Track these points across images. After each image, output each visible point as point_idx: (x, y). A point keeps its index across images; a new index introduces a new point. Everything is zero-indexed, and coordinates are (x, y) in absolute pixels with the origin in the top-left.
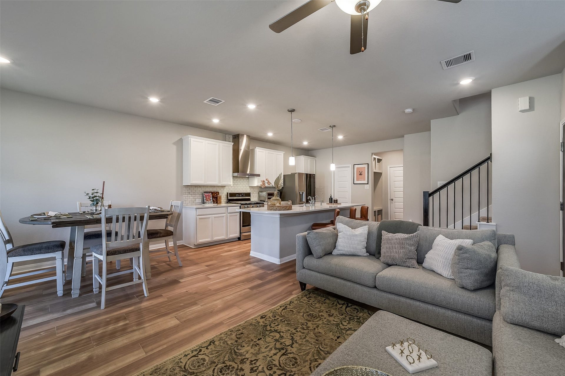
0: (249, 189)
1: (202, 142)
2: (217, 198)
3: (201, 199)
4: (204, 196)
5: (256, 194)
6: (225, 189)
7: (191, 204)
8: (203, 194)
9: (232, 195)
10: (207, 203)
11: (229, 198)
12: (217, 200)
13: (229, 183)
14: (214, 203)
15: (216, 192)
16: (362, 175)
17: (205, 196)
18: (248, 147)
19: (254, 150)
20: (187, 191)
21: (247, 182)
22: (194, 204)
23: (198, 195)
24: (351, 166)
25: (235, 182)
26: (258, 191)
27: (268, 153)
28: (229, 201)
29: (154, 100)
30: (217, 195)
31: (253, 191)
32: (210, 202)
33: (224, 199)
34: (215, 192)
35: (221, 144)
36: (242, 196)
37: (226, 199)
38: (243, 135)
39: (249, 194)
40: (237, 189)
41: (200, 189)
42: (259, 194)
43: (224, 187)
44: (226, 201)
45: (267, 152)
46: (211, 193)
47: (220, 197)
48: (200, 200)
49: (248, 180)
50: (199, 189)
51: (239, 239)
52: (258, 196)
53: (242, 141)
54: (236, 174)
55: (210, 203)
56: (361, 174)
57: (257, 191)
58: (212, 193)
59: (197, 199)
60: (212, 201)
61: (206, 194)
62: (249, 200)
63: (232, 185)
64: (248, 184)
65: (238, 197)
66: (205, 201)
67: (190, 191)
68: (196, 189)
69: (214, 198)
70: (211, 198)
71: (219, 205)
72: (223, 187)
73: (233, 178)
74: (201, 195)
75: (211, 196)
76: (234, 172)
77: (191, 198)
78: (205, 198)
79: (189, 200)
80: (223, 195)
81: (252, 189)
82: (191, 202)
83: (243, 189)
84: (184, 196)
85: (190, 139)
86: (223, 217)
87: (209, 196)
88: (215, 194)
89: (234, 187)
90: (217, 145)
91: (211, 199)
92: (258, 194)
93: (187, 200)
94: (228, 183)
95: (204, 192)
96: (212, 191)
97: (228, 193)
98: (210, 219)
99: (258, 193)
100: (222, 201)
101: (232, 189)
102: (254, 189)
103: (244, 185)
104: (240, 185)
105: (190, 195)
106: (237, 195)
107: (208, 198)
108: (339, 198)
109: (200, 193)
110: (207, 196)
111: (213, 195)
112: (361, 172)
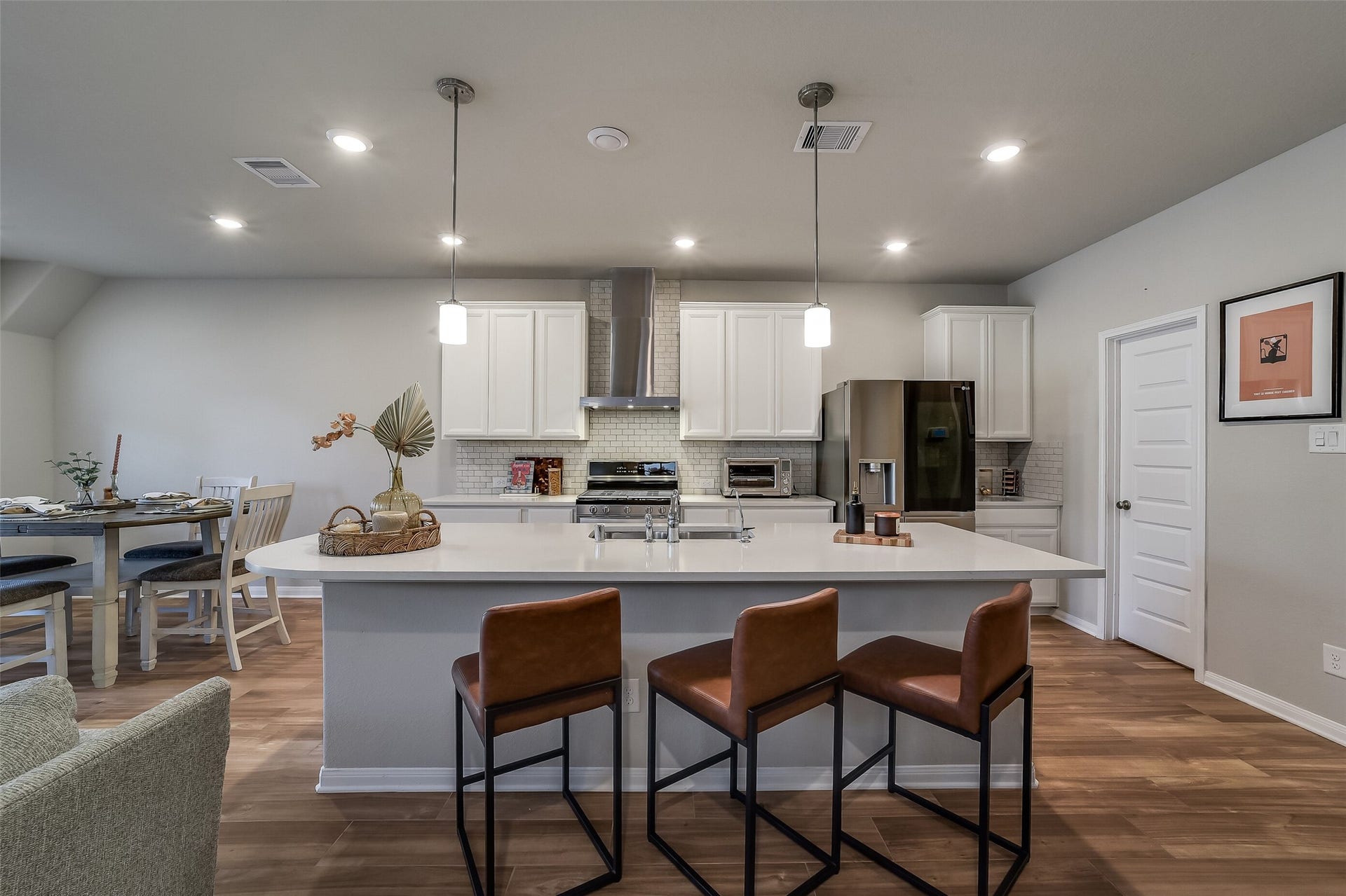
0: (681, 450)
1: (479, 315)
4: (511, 470)
6: (587, 450)
7: (477, 491)
8: (511, 465)
9: (609, 467)
10: (513, 491)
11: (597, 477)
13: (570, 432)
14: (536, 491)
15: (553, 459)
16: (1283, 358)
17: (515, 469)
20: (466, 455)
21: (672, 426)
22: (486, 491)
23: (503, 468)
24: (1204, 315)
25: (624, 426)
26: (720, 456)
27: (740, 317)
29: (229, 224)
30: (552, 467)
31: (683, 456)
32: (524, 487)
33: (578, 479)
34: (548, 459)
35: (541, 311)
40: (632, 450)
41: (505, 449)
42: (722, 465)
43: (585, 445)
46: (533, 463)
47: (564, 474)
48: (506, 481)
50: (502, 449)
52: (717, 473)
54: (595, 404)
55: (523, 491)
56: (1273, 352)
57: (715, 456)
58: (538, 461)
59: (495, 478)
60: (530, 484)
62: (672, 485)
64: (676, 433)
65: (624, 474)
67: (477, 455)
68: (489, 449)
69: (541, 477)
70: (531, 477)
71: (551, 499)
72: (578, 443)
74: (509, 467)
75: (532, 470)
77: (477, 473)
79: (471, 479)
80: (576, 468)
81: (692, 450)
82: (476, 485)
83: (655, 450)
84: (458, 468)
87: (523, 470)
88: (549, 463)
89: (619, 444)
90: (529, 317)
91: (528, 481)
92: (718, 469)
93: (465, 479)
94: (567, 431)
95: (517, 459)
96: (541, 456)
97: (594, 463)
99: (717, 462)
100: (566, 485)
101: (612, 450)
102: (703, 450)
103: (661, 438)
104: (643, 438)
105: (476, 468)
106: (621, 470)
107: (520, 475)
108: (1141, 498)
109: (503, 461)
110: (519, 469)
111: (541, 466)
112: (1274, 340)
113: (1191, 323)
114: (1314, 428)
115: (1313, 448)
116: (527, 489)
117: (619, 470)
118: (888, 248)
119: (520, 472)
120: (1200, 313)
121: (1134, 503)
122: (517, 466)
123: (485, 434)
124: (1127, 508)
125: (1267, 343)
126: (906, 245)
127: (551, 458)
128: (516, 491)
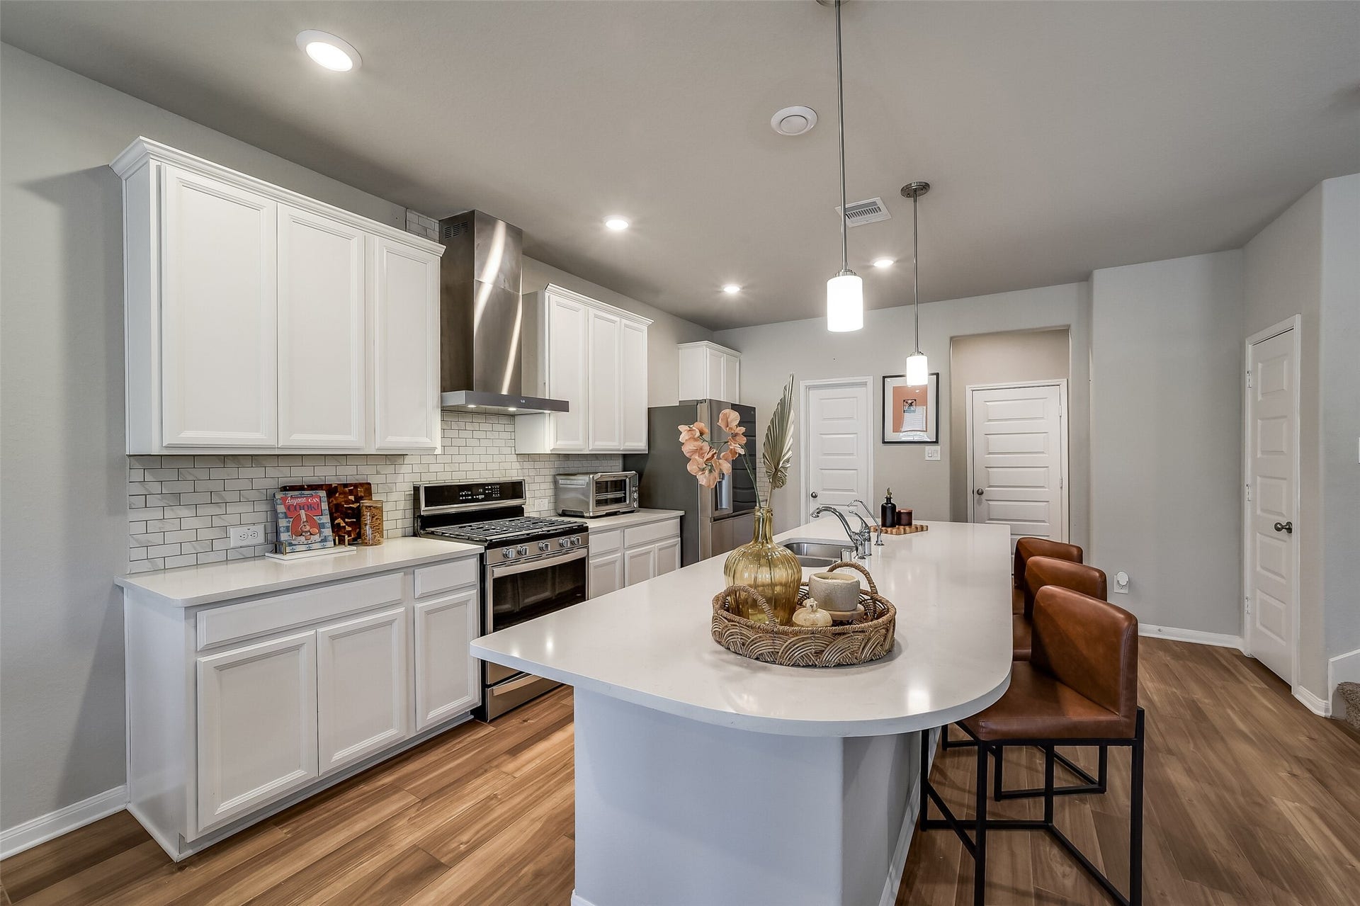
0: (516, 465)
1: (257, 208)
2: (357, 514)
3: (260, 529)
4: (281, 509)
5: (543, 486)
6: (405, 469)
7: (187, 559)
8: (272, 500)
9: (437, 494)
11: (425, 510)
12: (358, 525)
13: (424, 441)
14: (342, 542)
15: (356, 486)
17: (288, 508)
18: (511, 277)
19: (540, 296)
20: (156, 488)
21: (506, 435)
22: (212, 557)
23: (248, 508)
24: (872, 382)
25: (454, 434)
26: (553, 472)
27: (596, 316)
28: (424, 526)
30: (358, 499)
31: (532, 473)
32: (317, 538)
33: (399, 514)
34: (346, 485)
35: (377, 238)
36: (488, 498)
37: (409, 514)
38: (490, 222)
39: (515, 489)
40: (463, 467)
41: (256, 472)
42: (555, 482)
43: (400, 461)
44: (408, 522)
45: (592, 311)
46: (323, 494)
47: (377, 512)
48: (257, 535)
49: (509, 428)
51: (479, 715)
52: (550, 492)
53: (487, 248)
54: (456, 398)
55: (318, 546)
56: (909, 406)
57: (548, 471)
58: (331, 491)
59: (232, 531)
60: (328, 532)
61: (289, 501)
62: (517, 512)
63: (439, 451)
64: (511, 443)
65: (468, 500)
66: (284, 537)
67: (185, 487)
69: (345, 515)
70: (326, 519)
71: (370, 557)
72: (393, 458)
73: (442, 416)
74: (263, 506)
75: (325, 506)
76: (448, 384)
77: (188, 522)
78: (283, 523)
79: (173, 537)
80: (393, 497)
81: (526, 465)
82: (187, 548)
83: (490, 466)
84: (133, 515)
85: (159, 169)
86: (390, 623)
87: (309, 507)
88: (351, 492)
89: (447, 459)
90: (355, 241)
91: (321, 526)
92: (552, 487)
93: (156, 538)
94: (418, 439)
95: (284, 489)
96: (333, 481)
97: (416, 489)
98: (304, 656)
99: (550, 479)
100: (386, 525)
101: (438, 468)
102: (538, 465)
103: (496, 451)
104: (477, 451)
105: (183, 512)
106: (465, 495)
107: (304, 517)
108: (824, 490)
109: (253, 495)
110: (301, 507)
111: (336, 499)
112: (910, 402)
113: (865, 384)
114: (928, 448)
115: (927, 458)
116: (324, 540)
117: (462, 496)
118: (725, 290)
119: (303, 513)
120: (870, 380)
121: (819, 493)
122: (295, 502)
123: (273, 442)
124: (816, 497)
125: (907, 402)
126: (739, 289)
127: (351, 485)
128: (304, 547)
